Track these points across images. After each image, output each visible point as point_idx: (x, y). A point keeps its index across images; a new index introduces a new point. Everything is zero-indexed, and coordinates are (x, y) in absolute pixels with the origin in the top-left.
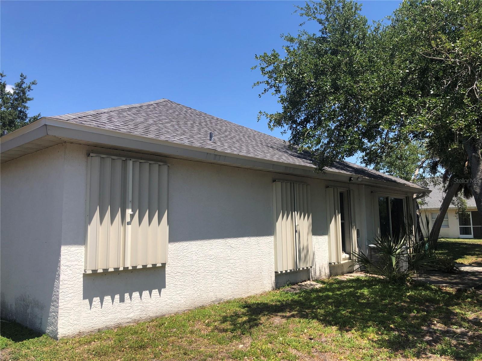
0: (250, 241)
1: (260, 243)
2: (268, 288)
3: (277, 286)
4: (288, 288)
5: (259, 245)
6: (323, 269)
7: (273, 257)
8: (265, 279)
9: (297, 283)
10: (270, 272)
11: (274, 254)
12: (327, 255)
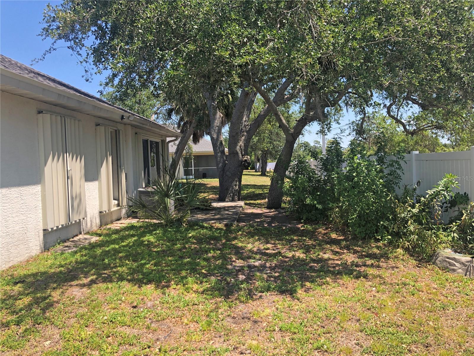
0: (11, 193)
1: (23, 195)
2: (35, 252)
3: (46, 248)
4: (59, 247)
5: (22, 197)
6: (94, 219)
7: (41, 211)
8: (31, 241)
9: (68, 240)
10: (37, 230)
11: (41, 208)
12: (97, 203)
